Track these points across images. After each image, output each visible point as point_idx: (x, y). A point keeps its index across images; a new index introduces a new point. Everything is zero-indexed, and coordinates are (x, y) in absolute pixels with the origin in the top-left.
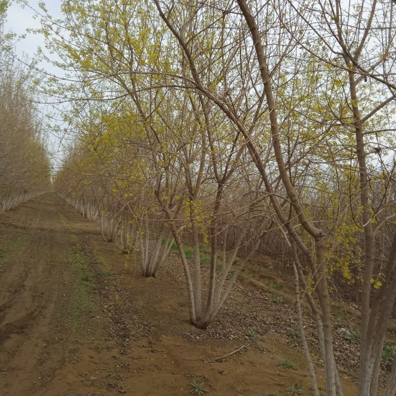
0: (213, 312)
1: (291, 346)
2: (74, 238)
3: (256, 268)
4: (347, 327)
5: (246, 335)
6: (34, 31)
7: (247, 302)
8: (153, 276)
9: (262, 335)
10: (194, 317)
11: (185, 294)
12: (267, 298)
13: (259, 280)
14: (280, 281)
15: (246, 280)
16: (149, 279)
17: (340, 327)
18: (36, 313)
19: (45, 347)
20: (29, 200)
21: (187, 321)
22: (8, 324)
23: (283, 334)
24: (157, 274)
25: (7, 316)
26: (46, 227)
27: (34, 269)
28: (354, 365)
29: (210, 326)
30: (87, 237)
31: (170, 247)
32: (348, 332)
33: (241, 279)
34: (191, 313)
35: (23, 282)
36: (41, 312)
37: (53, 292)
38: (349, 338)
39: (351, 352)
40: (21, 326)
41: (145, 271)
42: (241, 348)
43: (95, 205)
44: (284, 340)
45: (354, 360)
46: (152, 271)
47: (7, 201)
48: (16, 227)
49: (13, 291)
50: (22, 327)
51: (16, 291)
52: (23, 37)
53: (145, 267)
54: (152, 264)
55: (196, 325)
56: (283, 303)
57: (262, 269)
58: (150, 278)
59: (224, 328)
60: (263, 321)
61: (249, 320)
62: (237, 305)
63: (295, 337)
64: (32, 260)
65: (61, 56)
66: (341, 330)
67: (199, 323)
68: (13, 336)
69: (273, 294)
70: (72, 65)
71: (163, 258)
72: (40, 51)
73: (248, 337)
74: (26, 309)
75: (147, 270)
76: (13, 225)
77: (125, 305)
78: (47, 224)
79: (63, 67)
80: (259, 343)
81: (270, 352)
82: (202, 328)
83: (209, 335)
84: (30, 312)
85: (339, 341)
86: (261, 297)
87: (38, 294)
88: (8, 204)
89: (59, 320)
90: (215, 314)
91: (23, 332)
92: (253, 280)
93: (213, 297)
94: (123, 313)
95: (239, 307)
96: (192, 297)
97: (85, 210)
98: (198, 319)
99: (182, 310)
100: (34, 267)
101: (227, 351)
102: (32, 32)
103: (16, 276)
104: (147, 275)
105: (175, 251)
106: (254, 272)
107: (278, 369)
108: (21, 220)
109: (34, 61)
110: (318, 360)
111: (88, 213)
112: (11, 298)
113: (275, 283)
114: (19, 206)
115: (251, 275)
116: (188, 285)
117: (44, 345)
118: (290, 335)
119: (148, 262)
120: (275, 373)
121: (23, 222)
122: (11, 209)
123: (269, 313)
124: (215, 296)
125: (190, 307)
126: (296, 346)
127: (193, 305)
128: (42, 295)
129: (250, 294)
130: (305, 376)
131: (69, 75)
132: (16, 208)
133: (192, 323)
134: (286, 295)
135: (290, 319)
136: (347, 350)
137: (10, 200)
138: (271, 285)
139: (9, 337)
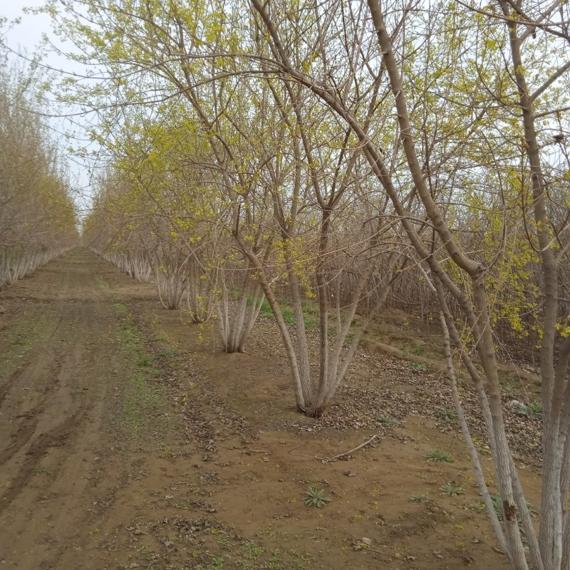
0: (328, 394)
1: (443, 431)
2: (121, 309)
3: (384, 327)
4: (522, 398)
5: (378, 421)
6: (33, 11)
7: (374, 375)
8: (239, 350)
9: (400, 419)
10: (302, 402)
11: (287, 371)
12: (403, 368)
13: (389, 344)
14: (420, 342)
15: (372, 345)
16: (233, 356)
17: (511, 398)
18: (79, 417)
19: (98, 461)
20: (49, 261)
21: (292, 409)
22: (41, 435)
23: (430, 415)
24: (243, 348)
25: (38, 425)
26: (78, 296)
27: (68, 357)
28: (533, 450)
29: (325, 413)
30: (138, 305)
31: (259, 309)
32: (522, 404)
33: (364, 345)
34: (297, 396)
35: (56, 375)
36: (85, 414)
37: (99, 385)
38: (524, 413)
39: (528, 432)
40: (62, 436)
41: (227, 346)
42: (372, 438)
43: (145, 259)
44: (432, 424)
45: (533, 442)
46: (237, 344)
47: (19, 266)
48: (36, 300)
49: (44, 389)
50: (62, 438)
51: (47, 389)
52: (18, 22)
53: (225, 339)
54: (236, 334)
55: (305, 414)
56: (427, 372)
57: (393, 328)
58: (234, 354)
59: (346, 413)
60: (400, 400)
61: (380, 401)
62: (361, 380)
63: (447, 418)
64: (64, 344)
65: (78, 44)
66: (511, 404)
67: (310, 410)
68: (51, 450)
69: (412, 361)
70: (94, 56)
71: (251, 326)
72: (46, 39)
73: (380, 424)
74: (65, 412)
75: (229, 343)
76: (31, 298)
77: (203, 394)
78: (79, 293)
79: (83, 59)
80: (397, 430)
81: (413, 440)
82: (314, 416)
83: (326, 425)
84: (70, 416)
85: (510, 418)
86: (395, 367)
87: (79, 391)
88: (22, 269)
89: (113, 423)
90: (331, 396)
91: (64, 444)
92: (381, 344)
93: (326, 372)
94: (201, 406)
95: (363, 384)
96: (297, 375)
97: (132, 268)
98: (308, 404)
99: (284, 395)
100: (68, 354)
101: (352, 444)
102: (30, 12)
103: (45, 368)
104: (230, 351)
105: (266, 314)
106: (382, 333)
107: (427, 463)
108: (42, 291)
109: (37, 57)
110: (482, 446)
111: (137, 271)
112: (42, 399)
113: (413, 346)
114: (37, 270)
115: (378, 338)
116: (290, 358)
117: (96, 458)
118: (439, 416)
119: (229, 332)
120: (421, 468)
121: (45, 293)
122: (26, 277)
123: (408, 387)
124: (329, 370)
125: (296, 389)
126: (449, 430)
127: (300, 385)
128: (84, 392)
129: (378, 364)
130: (465, 469)
131: (91, 71)
132: (34, 273)
133: (300, 411)
134: (431, 362)
135: (438, 394)
136: (522, 429)
137: (23, 263)
138: (408, 349)
139: (46, 453)
